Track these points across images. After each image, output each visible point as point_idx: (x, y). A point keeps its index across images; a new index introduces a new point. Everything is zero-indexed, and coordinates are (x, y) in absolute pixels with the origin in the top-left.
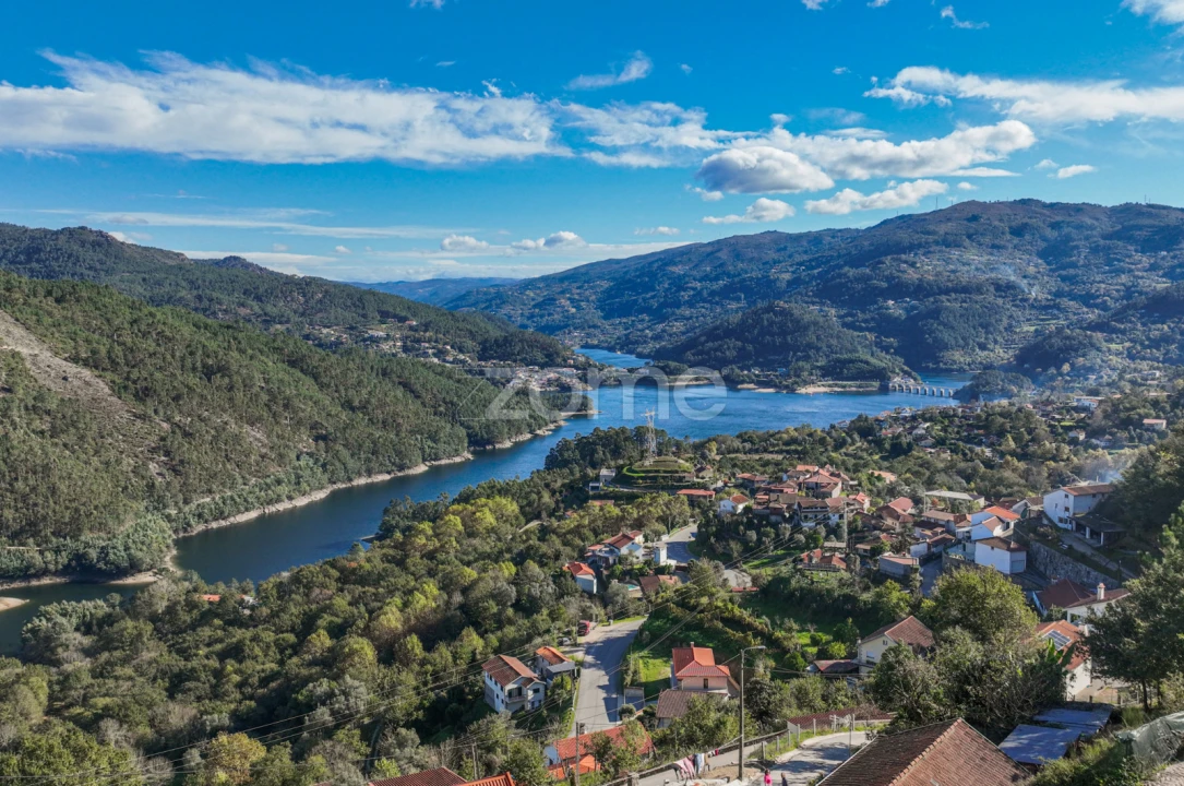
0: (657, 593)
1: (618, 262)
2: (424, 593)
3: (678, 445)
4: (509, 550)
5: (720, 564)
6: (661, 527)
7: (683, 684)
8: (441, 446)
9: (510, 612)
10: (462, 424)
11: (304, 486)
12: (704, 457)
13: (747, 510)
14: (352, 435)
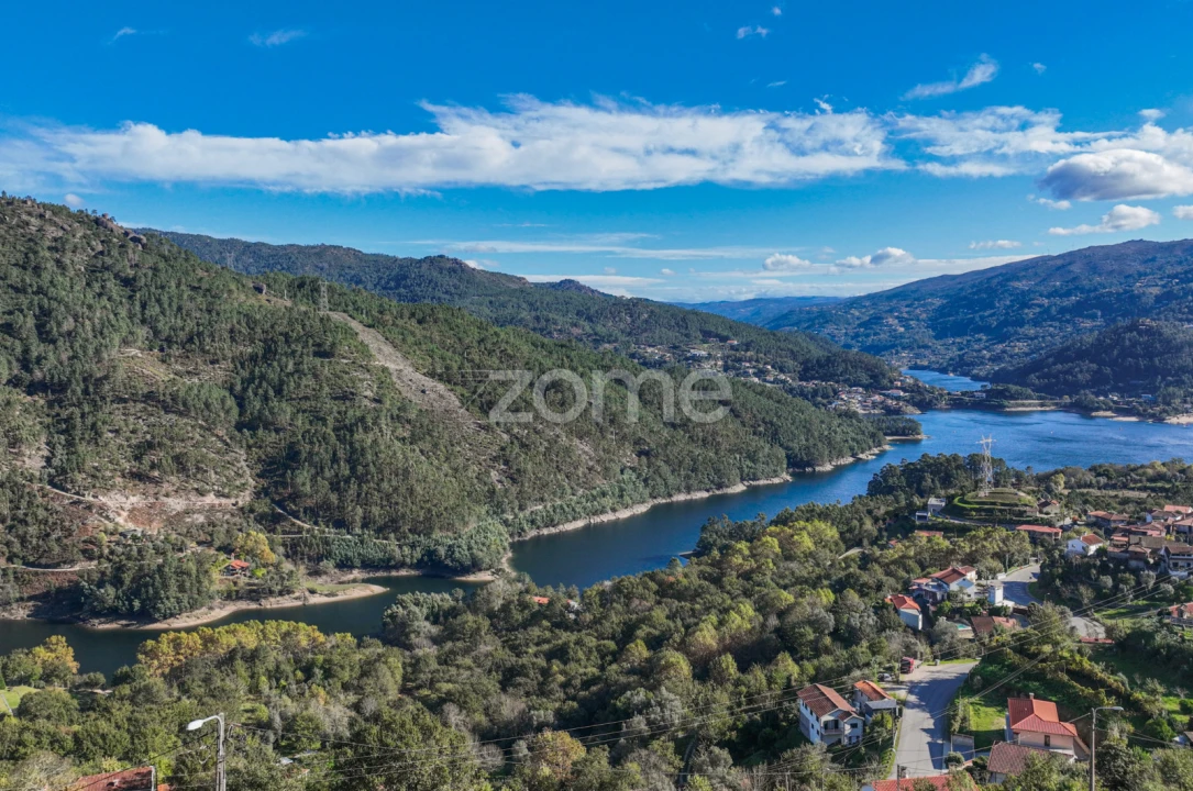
0: (991, 636)
1: (954, 277)
2: (739, 612)
3: (1018, 476)
4: (828, 577)
5: (1068, 610)
6: (996, 564)
7: (1020, 738)
8: (760, 466)
9: (828, 640)
10: (781, 445)
11: (627, 499)
12: (1048, 490)
13: (1101, 552)
14: (674, 451)
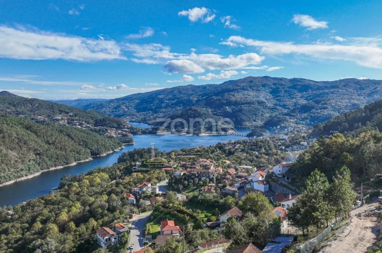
0: (156, 203)
1: (142, 94)
2: (75, 207)
3: (162, 153)
4: (105, 191)
5: (176, 193)
6: (156, 181)
7: (164, 233)
8: (81, 156)
9: (106, 212)
10: (88, 148)
11: (31, 171)
12: (170, 157)
13: (184, 174)
14: (49, 153)
